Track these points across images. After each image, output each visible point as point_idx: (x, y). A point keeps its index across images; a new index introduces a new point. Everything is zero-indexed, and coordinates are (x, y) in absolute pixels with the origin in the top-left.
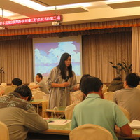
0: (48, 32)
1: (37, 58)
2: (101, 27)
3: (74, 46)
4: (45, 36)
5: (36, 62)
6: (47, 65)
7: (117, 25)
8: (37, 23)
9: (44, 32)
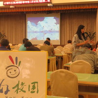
0: (39, 10)
1: (29, 27)
2: (76, 8)
3: (55, 20)
4: (36, 12)
5: (28, 30)
6: (36, 32)
7: (87, 7)
8: (33, 3)
9: (37, 10)
